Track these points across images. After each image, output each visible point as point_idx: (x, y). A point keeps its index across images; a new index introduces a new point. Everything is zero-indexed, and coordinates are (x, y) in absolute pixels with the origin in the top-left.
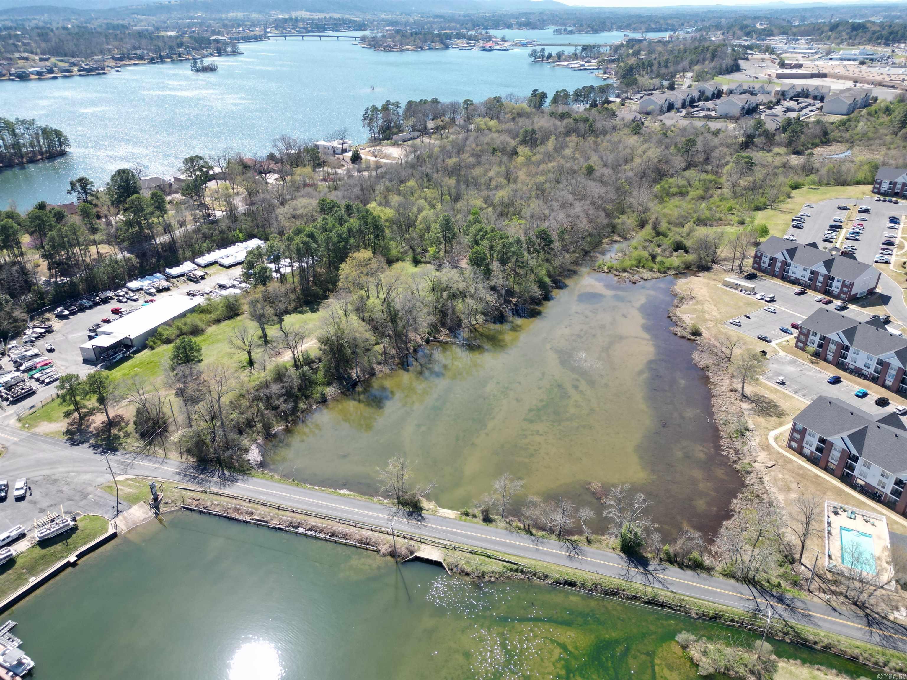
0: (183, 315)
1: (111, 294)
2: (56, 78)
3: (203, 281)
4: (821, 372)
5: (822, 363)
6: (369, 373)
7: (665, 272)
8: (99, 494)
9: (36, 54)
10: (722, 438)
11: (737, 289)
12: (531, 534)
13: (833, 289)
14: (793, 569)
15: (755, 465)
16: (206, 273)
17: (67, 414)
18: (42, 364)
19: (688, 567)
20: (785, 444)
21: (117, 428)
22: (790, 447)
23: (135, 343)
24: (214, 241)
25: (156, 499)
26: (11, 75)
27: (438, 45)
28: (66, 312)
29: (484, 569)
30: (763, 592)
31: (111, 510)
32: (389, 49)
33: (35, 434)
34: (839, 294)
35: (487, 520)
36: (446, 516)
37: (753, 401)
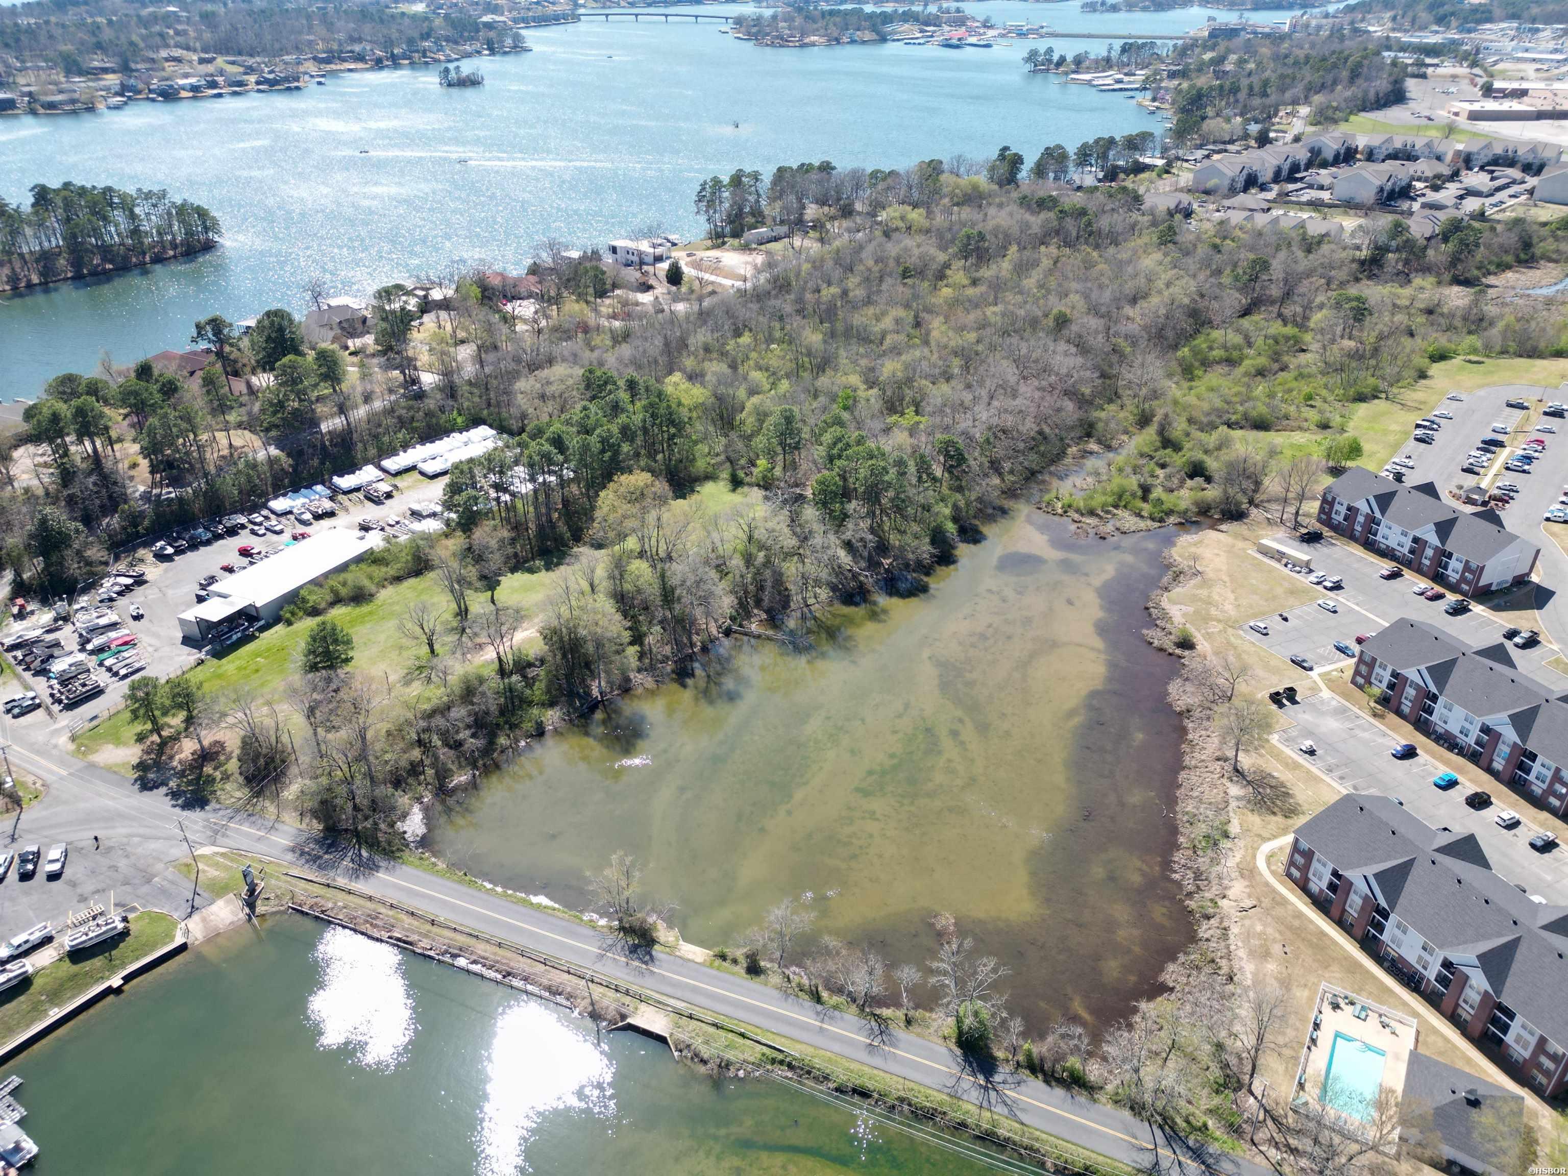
0: (343, 568)
1: (242, 520)
2: (220, 95)
3: (388, 502)
4: (1385, 735)
5: (1392, 717)
6: (619, 688)
7: (1161, 520)
8: (170, 877)
9: (195, 51)
10: (1178, 847)
11: (1279, 561)
12: (818, 999)
13: (1449, 572)
14: (1235, 1102)
15: (1223, 903)
16: (396, 487)
17: (140, 738)
18: (120, 642)
19: (1061, 1082)
20: (1281, 869)
21: (213, 764)
22: (1289, 875)
23: (262, 614)
24: (414, 430)
25: (252, 891)
26: (150, 91)
27: (868, 35)
28: (170, 550)
29: (730, 1055)
30: (1173, 1137)
31: (183, 903)
32: (782, 42)
33: (92, 766)
34: (1459, 582)
35: (754, 970)
36: (690, 957)
37: (1249, 783)
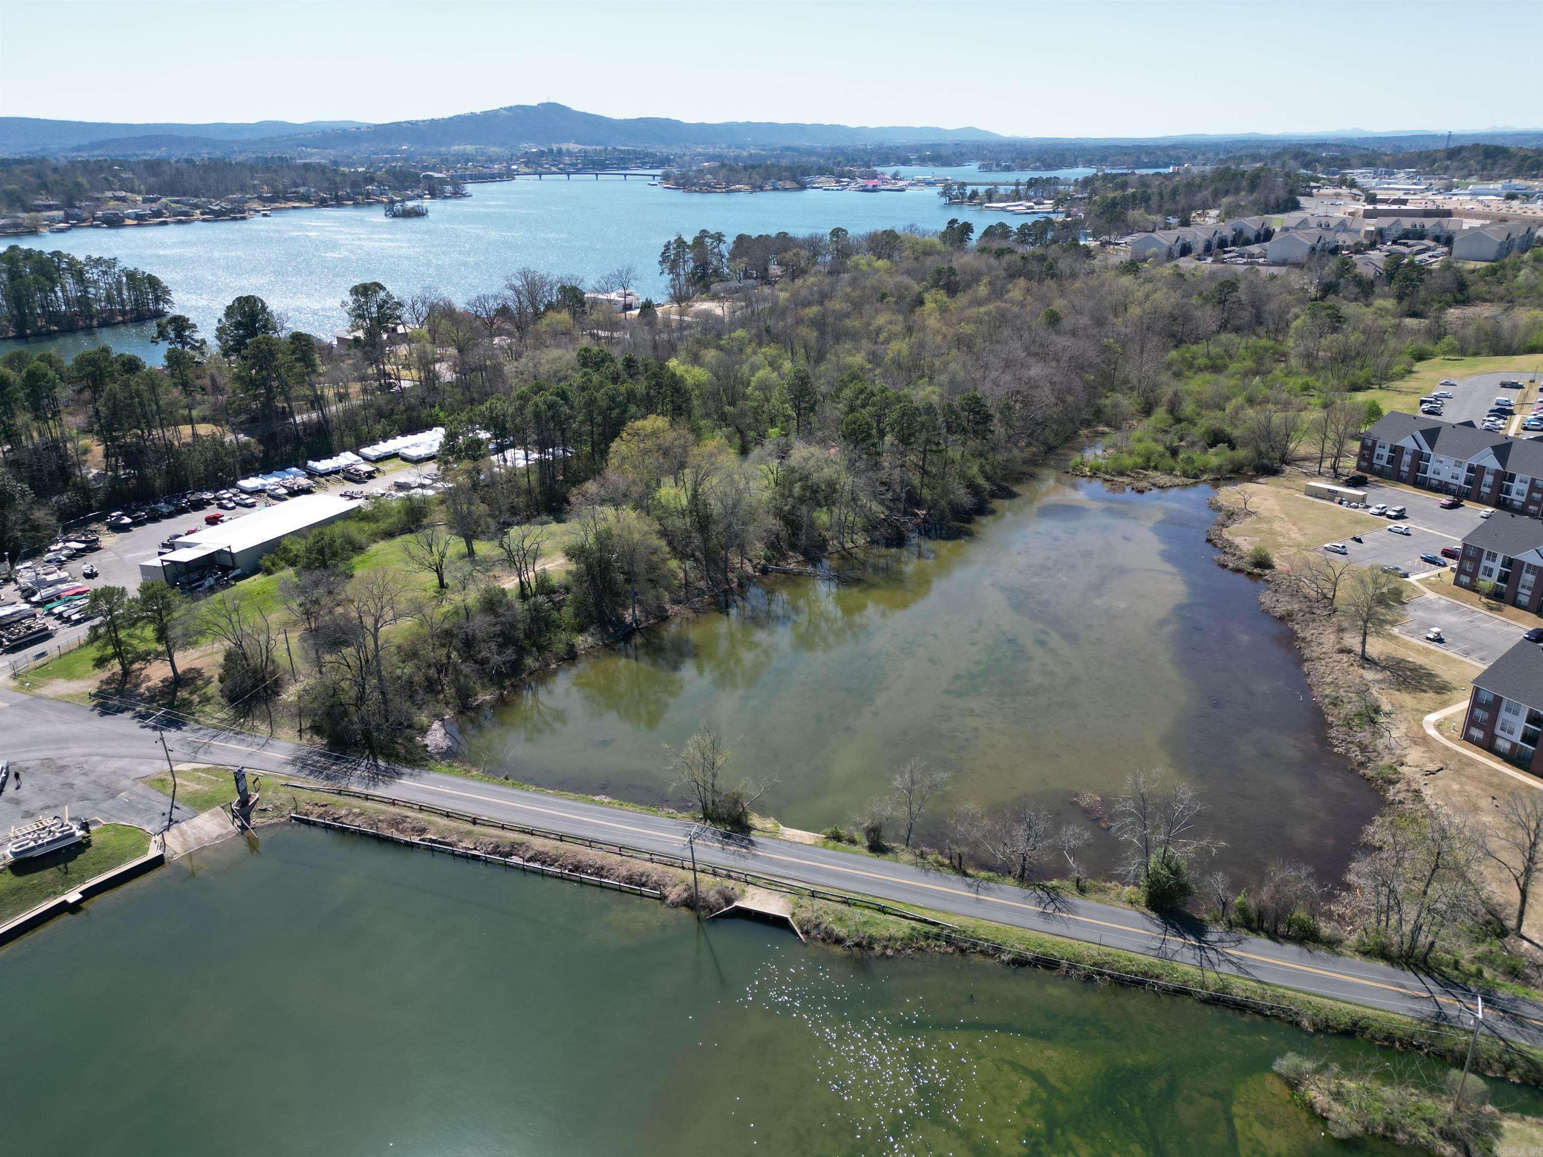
0: (330, 521)
1: (208, 495)
2: (165, 223)
3: (371, 482)
4: (1508, 624)
5: (1509, 609)
6: (656, 617)
7: (1196, 476)
8: (141, 792)
9: (139, 193)
10: (1331, 726)
11: (1332, 500)
12: (966, 874)
13: (1513, 496)
15: (1404, 769)
16: (378, 470)
18: (71, 593)
19: (1288, 938)
20: (1457, 735)
21: (189, 689)
22: (1467, 738)
23: (238, 561)
25: (244, 802)
26: (95, 219)
27: (788, 184)
28: (127, 520)
29: (873, 931)
30: (1448, 984)
31: (159, 819)
32: (709, 188)
33: (41, 697)
34: (1525, 505)
35: (877, 848)
36: (797, 840)
37: (1384, 668)
